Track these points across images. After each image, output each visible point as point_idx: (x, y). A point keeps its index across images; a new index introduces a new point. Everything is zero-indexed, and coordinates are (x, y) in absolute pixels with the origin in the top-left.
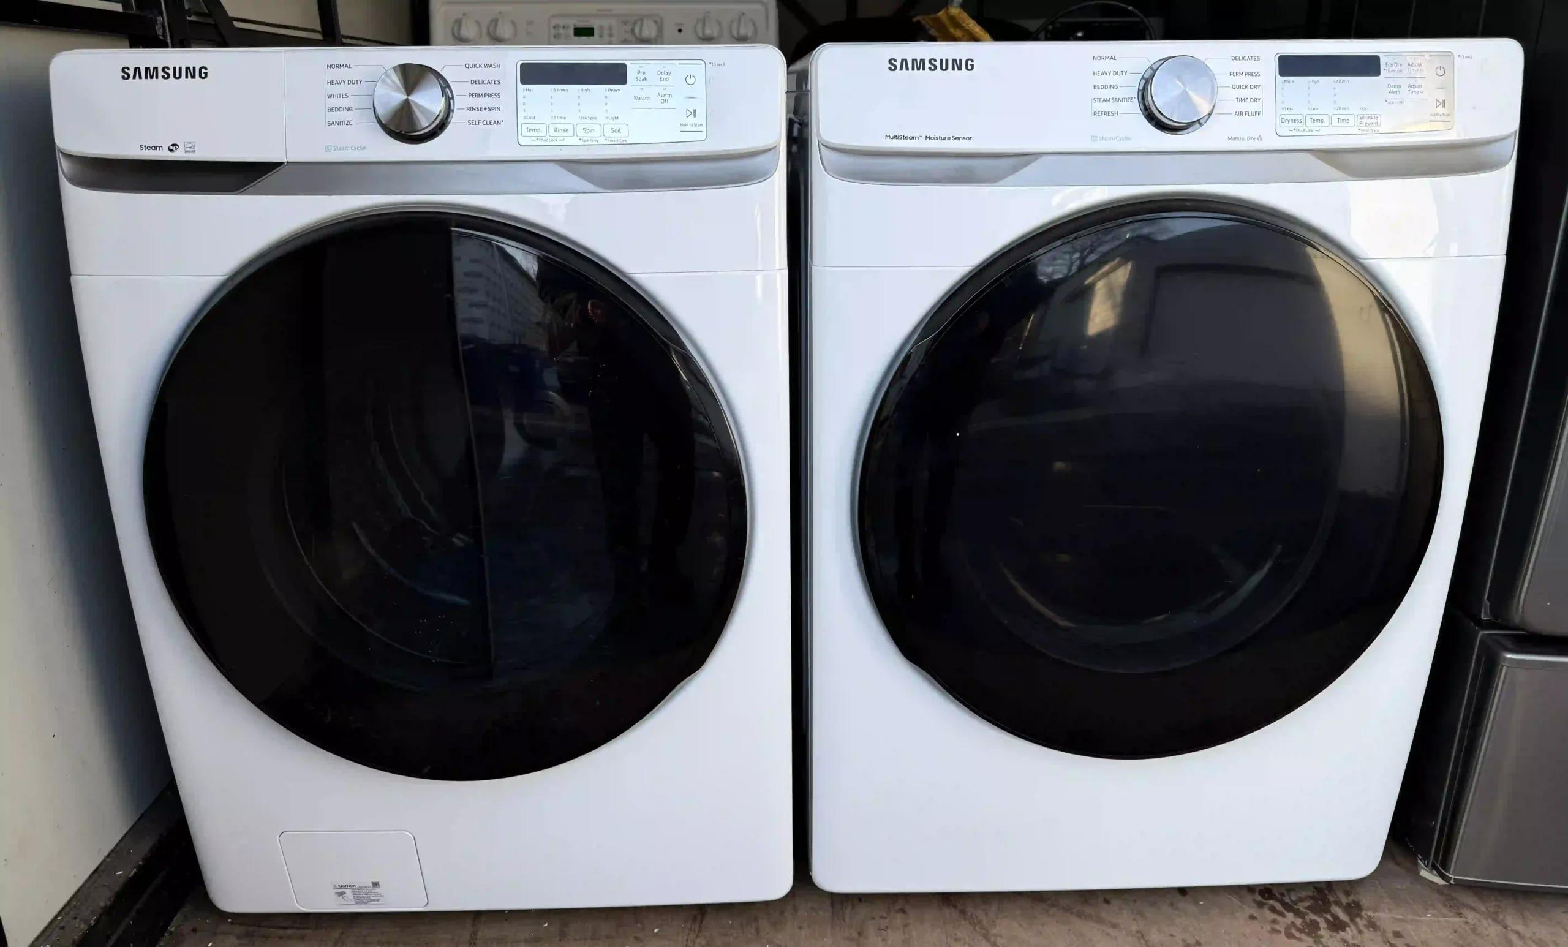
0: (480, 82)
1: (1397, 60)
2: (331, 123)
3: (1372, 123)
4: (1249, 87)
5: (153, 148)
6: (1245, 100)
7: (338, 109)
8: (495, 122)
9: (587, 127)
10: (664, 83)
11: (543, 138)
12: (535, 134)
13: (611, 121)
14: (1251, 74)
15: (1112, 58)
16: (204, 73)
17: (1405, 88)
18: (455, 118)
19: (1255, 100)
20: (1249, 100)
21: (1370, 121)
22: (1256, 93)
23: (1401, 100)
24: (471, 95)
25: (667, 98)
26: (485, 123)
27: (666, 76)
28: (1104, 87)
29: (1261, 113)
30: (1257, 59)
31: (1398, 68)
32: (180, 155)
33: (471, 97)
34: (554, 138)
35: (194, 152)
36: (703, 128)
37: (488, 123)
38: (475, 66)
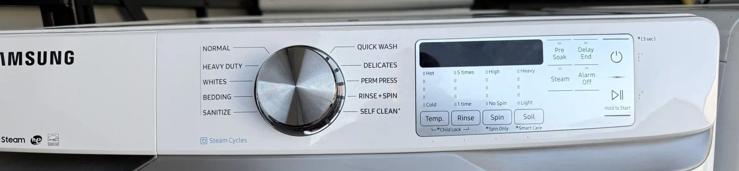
0: (375, 66)
2: (207, 112)
5: (15, 140)
7: (216, 97)
8: (390, 111)
9: (496, 114)
10: (587, 61)
11: (445, 127)
12: (436, 123)
13: (524, 106)
16: (70, 58)
18: (346, 105)
24: (364, 80)
25: (589, 78)
26: (379, 111)
27: (588, 54)
32: (42, 148)
33: (364, 82)
34: (456, 127)
35: (57, 144)
36: (631, 112)
37: (383, 111)
38: (368, 47)
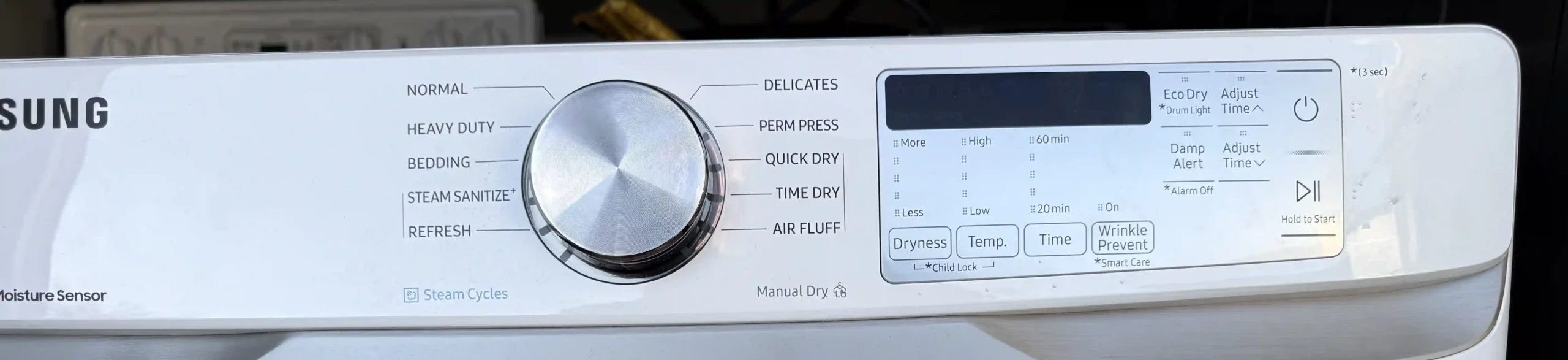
1: (1197, 83)
3: (1130, 245)
4: (809, 158)
6: (800, 192)
14: (811, 125)
15: (456, 89)
17: (1213, 157)
19: (825, 192)
20: (809, 193)
21: (1126, 239)
22: (825, 176)
23: (1206, 185)
28: (437, 163)
29: (841, 226)
30: (830, 86)
31: (1197, 103)
